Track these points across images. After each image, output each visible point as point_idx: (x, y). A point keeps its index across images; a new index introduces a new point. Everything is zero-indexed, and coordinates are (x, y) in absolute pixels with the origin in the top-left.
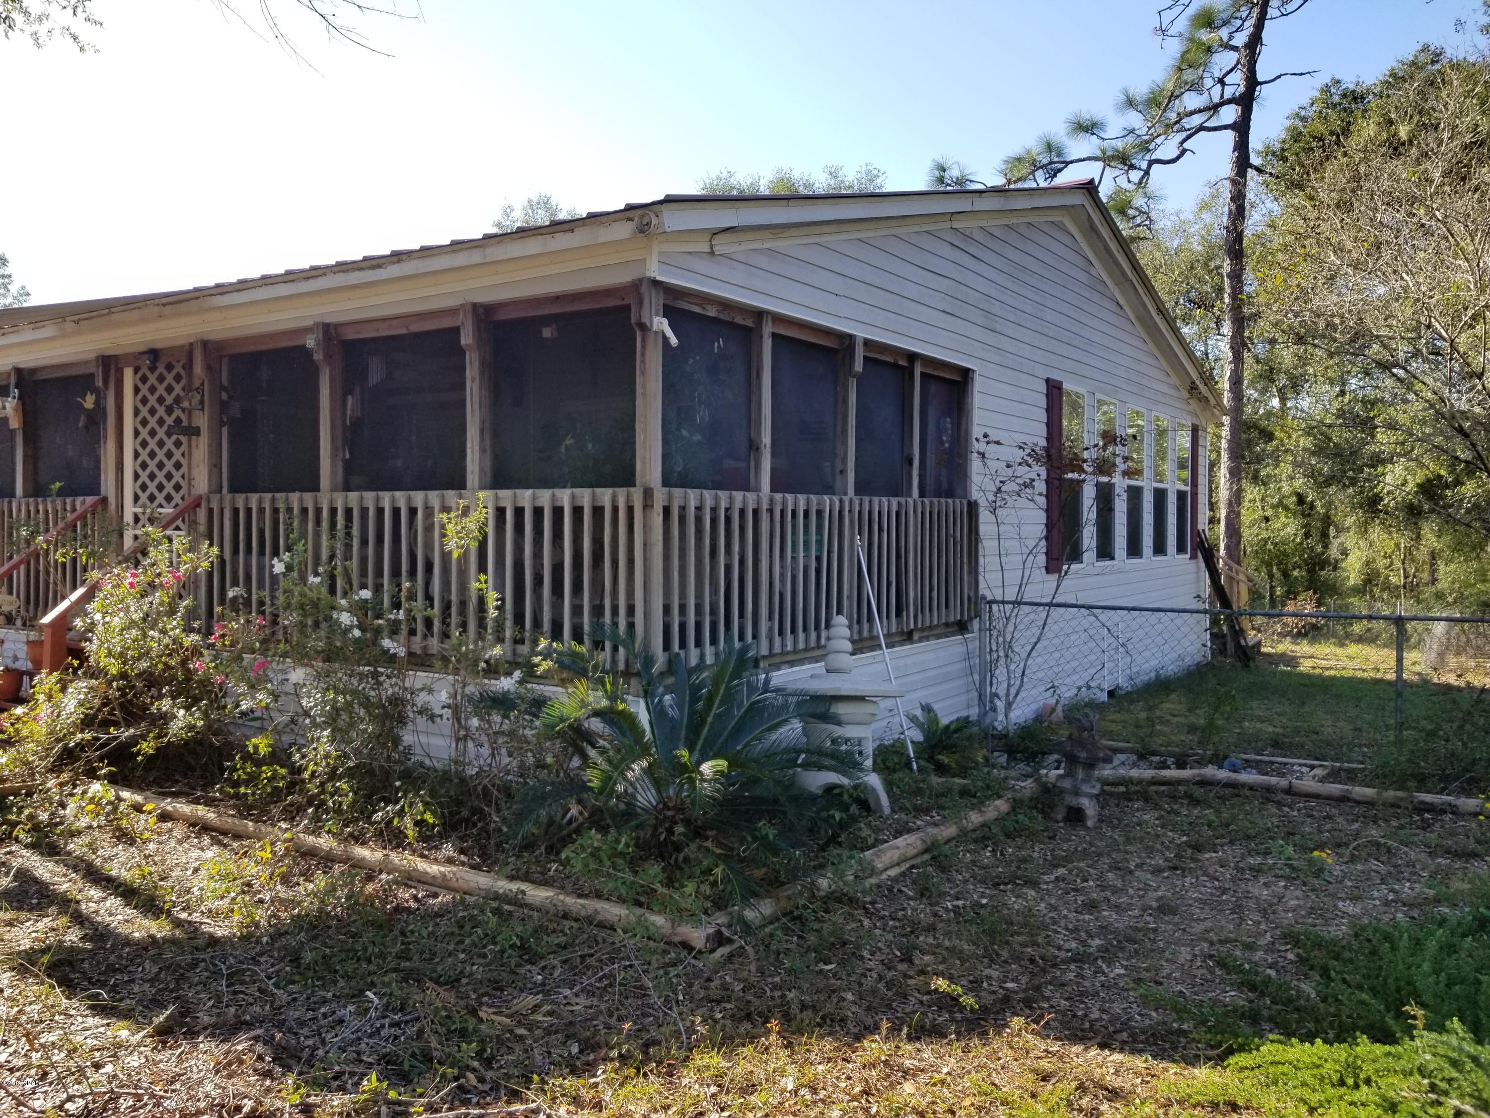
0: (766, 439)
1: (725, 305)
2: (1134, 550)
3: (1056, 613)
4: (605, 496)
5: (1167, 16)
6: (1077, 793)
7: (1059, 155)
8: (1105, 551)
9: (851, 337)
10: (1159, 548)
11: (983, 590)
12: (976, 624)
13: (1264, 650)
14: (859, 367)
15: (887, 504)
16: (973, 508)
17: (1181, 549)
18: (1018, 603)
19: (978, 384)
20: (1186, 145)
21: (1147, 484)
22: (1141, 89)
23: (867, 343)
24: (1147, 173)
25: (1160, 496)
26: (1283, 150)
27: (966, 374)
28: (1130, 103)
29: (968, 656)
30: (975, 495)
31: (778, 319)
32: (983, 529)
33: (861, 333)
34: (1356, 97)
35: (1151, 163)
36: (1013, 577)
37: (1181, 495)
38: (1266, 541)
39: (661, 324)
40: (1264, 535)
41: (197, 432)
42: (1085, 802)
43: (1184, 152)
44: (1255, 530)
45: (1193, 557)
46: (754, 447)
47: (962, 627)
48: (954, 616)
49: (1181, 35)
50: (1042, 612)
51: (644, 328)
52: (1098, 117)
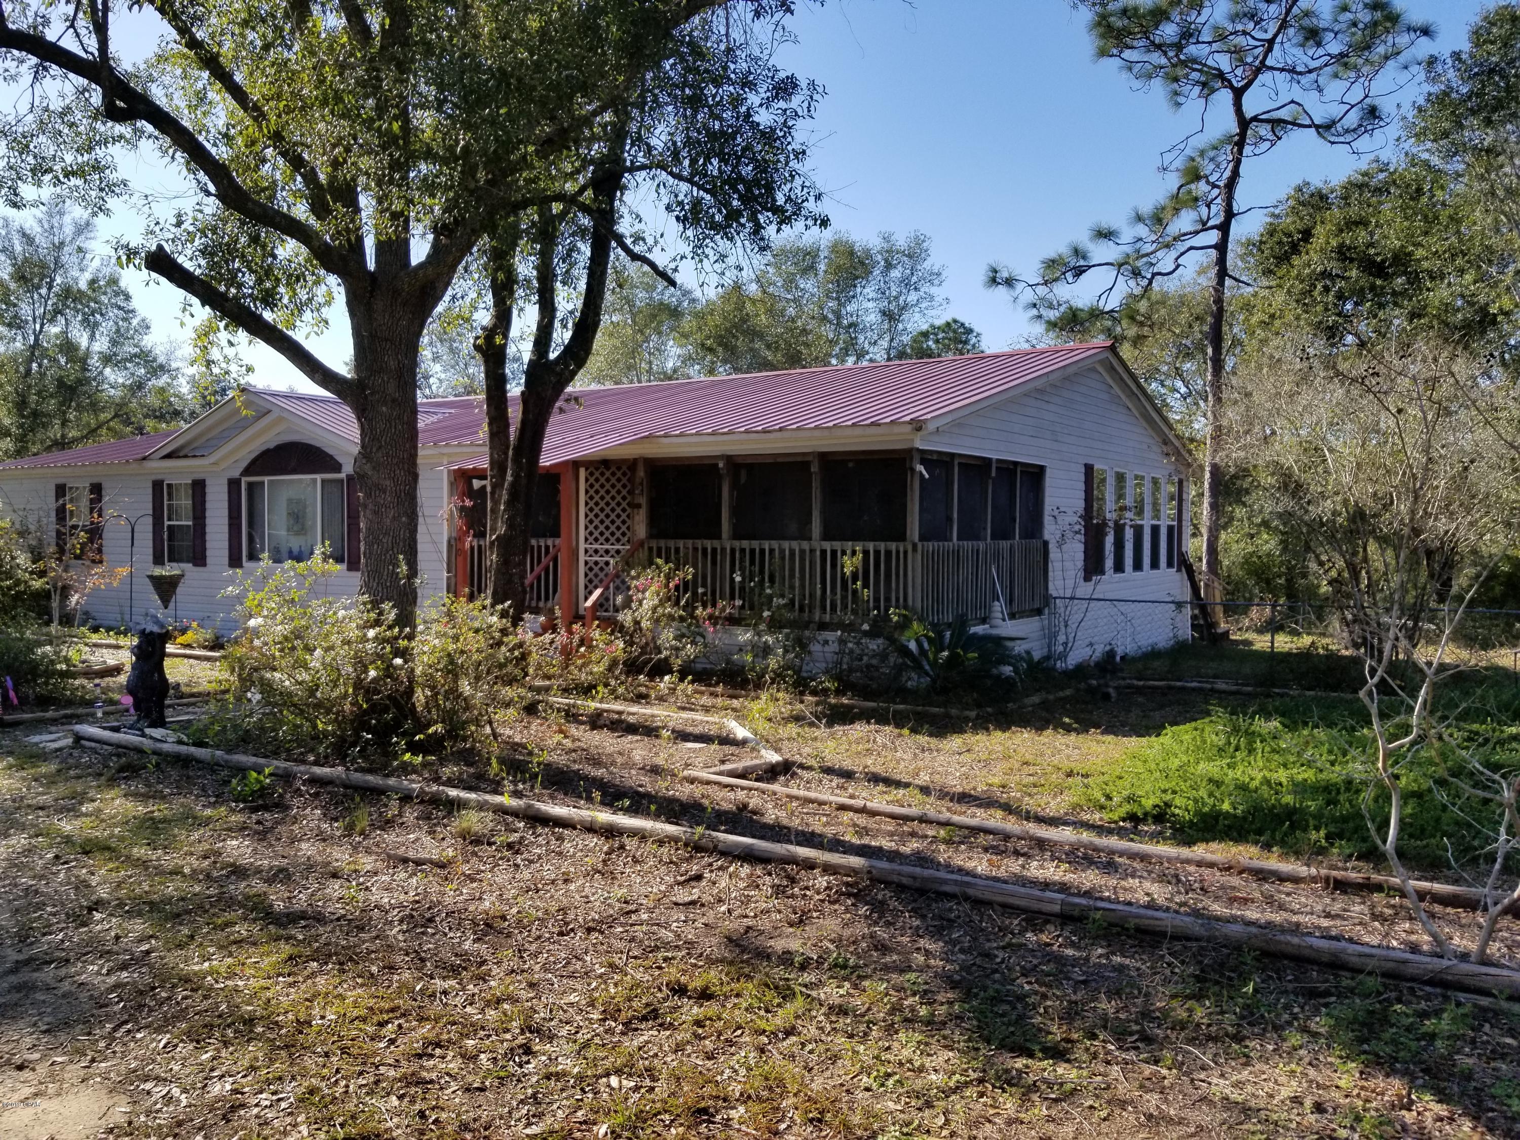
0: (955, 516)
1: (940, 453)
2: (1138, 566)
3: (1093, 604)
4: (893, 546)
5: (1168, 158)
6: (1107, 686)
7: (1084, 257)
8: (1119, 567)
9: (990, 460)
10: (1155, 565)
11: (1052, 591)
12: (1046, 611)
13: (1233, 637)
14: (993, 474)
15: (1005, 544)
16: (1046, 544)
17: (1170, 565)
18: (1072, 598)
19: (1048, 472)
20: (1180, 261)
21: (1147, 523)
22: (1147, 208)
23: (998, 461)
24: (1150, 283)
25: (1155, 530)
26: (1261, 242)
27: (1042, 469)
28: (1139, 218)
29: (1043, 629)
30: (1047, 536)
31: (960, 455)
32: (1052, 556)
33: (994, 456)
34: (1321, 197)
35: (1154, 275)
36: (1070, 583)
37: (1170, 529)
38: (1252, 554)
39: (920, 468)
40: (1251, 549)
41: (639, 506)
42: (1111, 690)
43: (1178, 266)
44: (1242, 545)
45: (1179, 570)
46: (949, 519)
47: (1039, 612)
48: (1037, 605)
49: (1178, 170)
50: (1085, 603)
51: (913, 470)
52: (1114, 226)
